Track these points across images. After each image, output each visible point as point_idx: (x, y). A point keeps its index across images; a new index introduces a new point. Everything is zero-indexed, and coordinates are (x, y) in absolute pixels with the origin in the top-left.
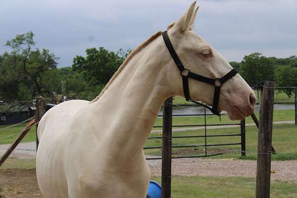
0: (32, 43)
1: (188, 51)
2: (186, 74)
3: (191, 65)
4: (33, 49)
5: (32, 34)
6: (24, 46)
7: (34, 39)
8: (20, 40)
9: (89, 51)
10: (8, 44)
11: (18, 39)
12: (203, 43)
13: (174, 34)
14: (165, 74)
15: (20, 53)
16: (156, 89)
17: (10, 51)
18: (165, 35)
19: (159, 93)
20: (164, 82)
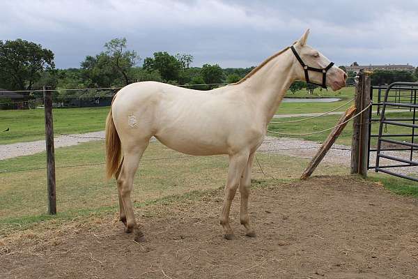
0: (123, 46)
1: (306, 55)
2: (306, 68)
3: (308, 63)
5: (125, 40)
6: (118, 48)
8: (115, 42)
9: (156, 55)
10: (106, 45)
12: (313, 51)
13: (297, 47)
14: (294, 70)
16: (289, 78)
18: (292, 48)
19: (291, 80)
20: (294, 74)
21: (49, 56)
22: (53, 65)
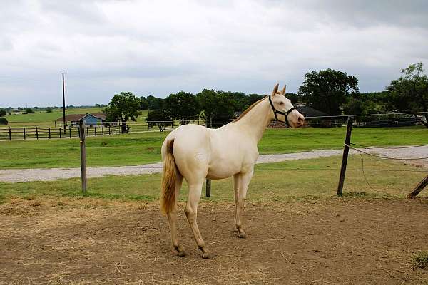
0: (420, 70)
2: (275, 111)
4: (421, 75)
5: (422, 64)
6: (415, 73)
7: (423, 68)
8: (412, 68)
10: (403, 71)
11: (410, 67)
14: (270, 113)
15: (411, 78)
17: (404, 76)
21: (353, 81)
22: (357, 89)
